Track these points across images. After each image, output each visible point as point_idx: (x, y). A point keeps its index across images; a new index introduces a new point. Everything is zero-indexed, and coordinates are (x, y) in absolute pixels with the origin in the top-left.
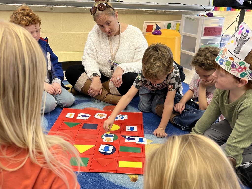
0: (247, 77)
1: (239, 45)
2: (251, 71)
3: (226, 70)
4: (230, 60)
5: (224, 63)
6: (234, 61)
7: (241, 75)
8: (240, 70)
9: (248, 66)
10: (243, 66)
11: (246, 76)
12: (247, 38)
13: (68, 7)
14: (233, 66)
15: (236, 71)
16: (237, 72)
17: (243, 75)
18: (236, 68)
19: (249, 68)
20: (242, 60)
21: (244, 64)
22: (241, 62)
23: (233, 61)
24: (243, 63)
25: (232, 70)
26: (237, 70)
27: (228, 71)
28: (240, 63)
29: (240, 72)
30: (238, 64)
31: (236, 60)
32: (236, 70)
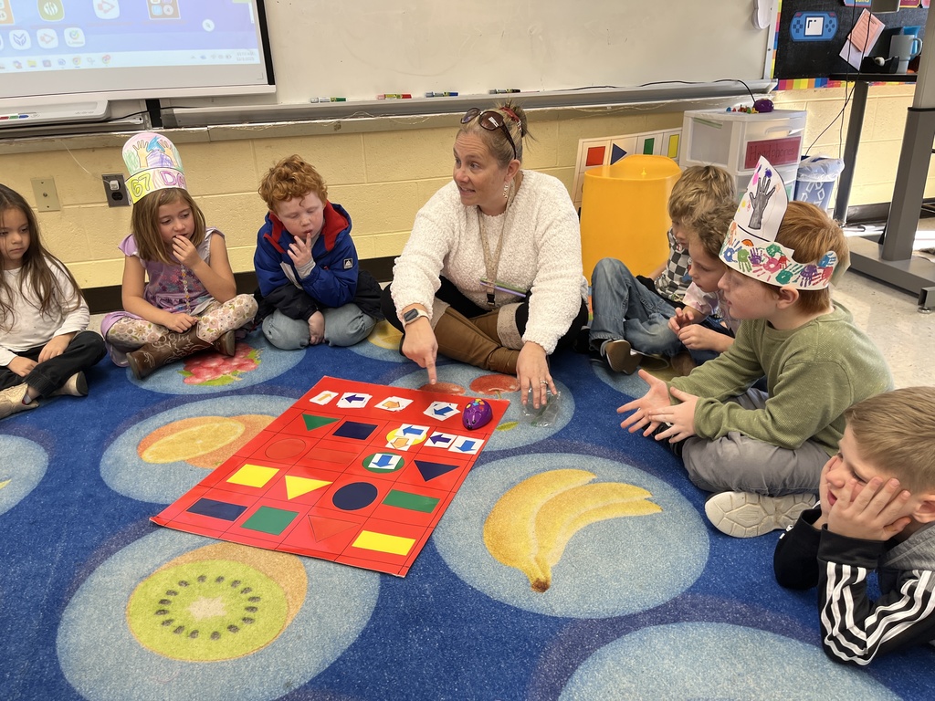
0: (796, 281)
1: (757, 208)
2: (800, 265)
3: (741, 271)
4: (745, 247)
5: (735, 256)
6: (755, 247)
7: (778, 278)
8: (772, 266)
9: (789, 252)
10: (777, 256)
11: (792, 279)
12: (769, 190)
13: (377, 118)
14: (755, 259)
15: (764, 270)
16: (768, 273)
17: (785, 277)
18: (762, 263)
19: (792, 257)
20: (773, 242)
21: (778, 250)
22: (771, 247)
23: (751, 248)
24: (775, 249)
25: (754, 269)
26: (767, 267)
27: (746, 273)
28: (769, 249)
29: (773, 270)
30: (765, 252)
31: (757, 243)
32: (762, 267)
